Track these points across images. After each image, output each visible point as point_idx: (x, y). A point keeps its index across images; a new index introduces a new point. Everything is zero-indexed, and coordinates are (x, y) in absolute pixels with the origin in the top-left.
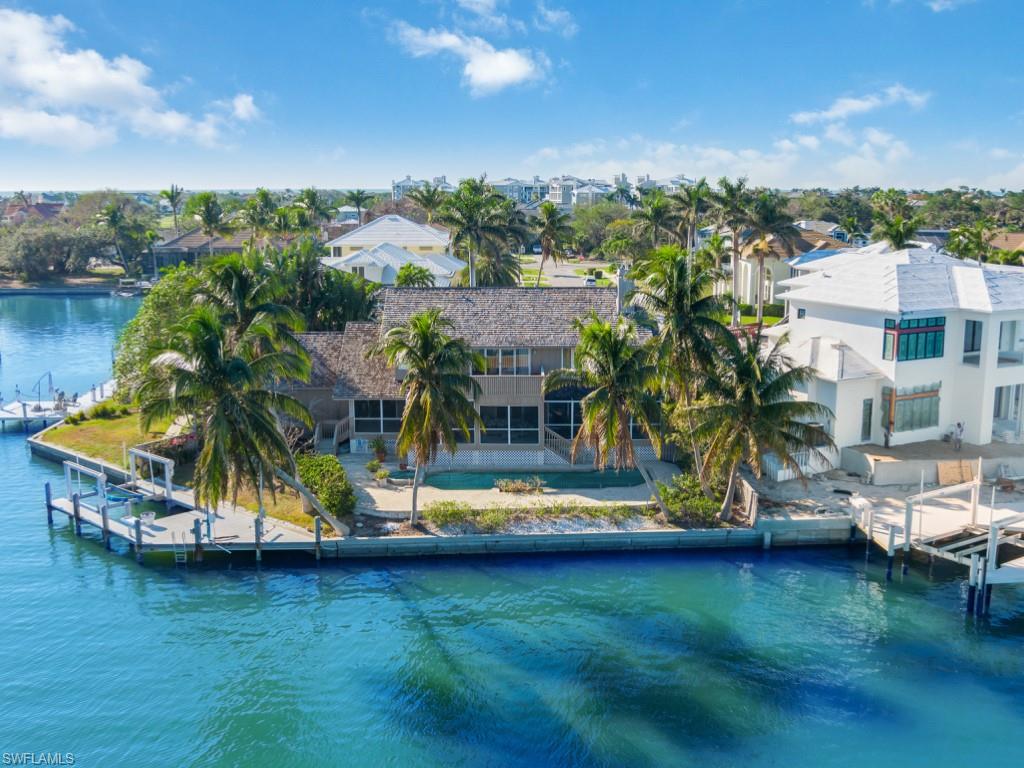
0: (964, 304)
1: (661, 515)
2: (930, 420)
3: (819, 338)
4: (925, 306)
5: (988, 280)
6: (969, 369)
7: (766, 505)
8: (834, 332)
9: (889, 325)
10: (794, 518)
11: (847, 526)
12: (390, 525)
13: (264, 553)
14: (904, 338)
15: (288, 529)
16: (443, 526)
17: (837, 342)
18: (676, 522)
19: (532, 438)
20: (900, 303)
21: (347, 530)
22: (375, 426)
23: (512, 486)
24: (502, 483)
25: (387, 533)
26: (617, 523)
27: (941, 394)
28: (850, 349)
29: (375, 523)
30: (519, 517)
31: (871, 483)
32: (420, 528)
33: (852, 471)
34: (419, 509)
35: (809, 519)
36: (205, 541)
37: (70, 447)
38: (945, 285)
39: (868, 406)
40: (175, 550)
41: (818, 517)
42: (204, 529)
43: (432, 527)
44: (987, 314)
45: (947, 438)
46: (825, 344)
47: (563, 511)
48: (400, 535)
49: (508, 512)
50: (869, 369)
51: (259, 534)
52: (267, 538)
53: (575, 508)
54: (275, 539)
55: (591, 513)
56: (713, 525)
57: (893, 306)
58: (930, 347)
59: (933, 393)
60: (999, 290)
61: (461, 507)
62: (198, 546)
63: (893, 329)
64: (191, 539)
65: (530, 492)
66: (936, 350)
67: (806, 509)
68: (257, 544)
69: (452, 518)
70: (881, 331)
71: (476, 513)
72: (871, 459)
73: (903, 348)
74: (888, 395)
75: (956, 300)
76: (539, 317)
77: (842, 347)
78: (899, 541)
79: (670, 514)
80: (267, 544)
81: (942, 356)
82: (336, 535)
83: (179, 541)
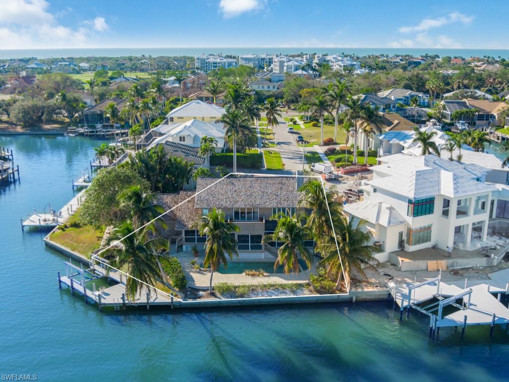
0: (442, 193)
1: (311, 288)
2: (428, 239)
3: (382, 203)
4: (424, 195)
5: (454, 179)
6: (444, 219)
7: (355, 282)
8: (388, 202)
9: (410, 202)
10: (366, 290)
11: (387, 293)
12: (201, 293)
13: (150, 306)
14: (416, 208)
15: (161, 296)
16: (222, 294)
17: (389, 206)
18: (318, 292)
19: (260, 247)
20: (415, 194)
21: (184, 295)
22: (193, 240)
23: (250, 273)
24: (247, 270)
25: (200, 297)
26: (294, 292)
27: (432, 229)
28: (394, 209)
29: (194, 292)
30: (253, 289)
31: (400, 270)
32: (213, 295)
33: (393, 262)
34: (213, 285)
35: (370, 290)
36: (127, 302)
37: (63, 244)
38: (435, 181)
39: (401, 234)
40: (114, 305)
41: (375, 289)
42: (126, 298)
43: (218, 294)
44: (452, 198)
45: (434, 247)
46: (384, 206)
47: (272, 286)
48: (206, 299)
49: (249, 287)
50: (401, 220)
51: (148, 299)
52: (151, 300)
53: (276, 285)
54: (154, 301)
55: (283, 287)
56: (333, 292)
57: (411, 196)
58: (427, 210)
59: (429, 228)
60: (458, 185)
61: (230, 285)
62: (124, 304)
63: (412, 204)
64: (121, 301)
65: (258, 276)
66: (430, 211)
67: (371, 284)
68: (148, 303)
69: (228, 290)
70: (407, 204)
71: (235, 287)
72: (400, 259)
73: (416, 212)
74: (409, 230)
75: (439, 190)
76: (263, 192)
77: (391, 209)
78: (406, 304)
79: (315, 288)
80: (151, 303)
81: (433, 213)
82: (179, 299)
83: (116, 302)
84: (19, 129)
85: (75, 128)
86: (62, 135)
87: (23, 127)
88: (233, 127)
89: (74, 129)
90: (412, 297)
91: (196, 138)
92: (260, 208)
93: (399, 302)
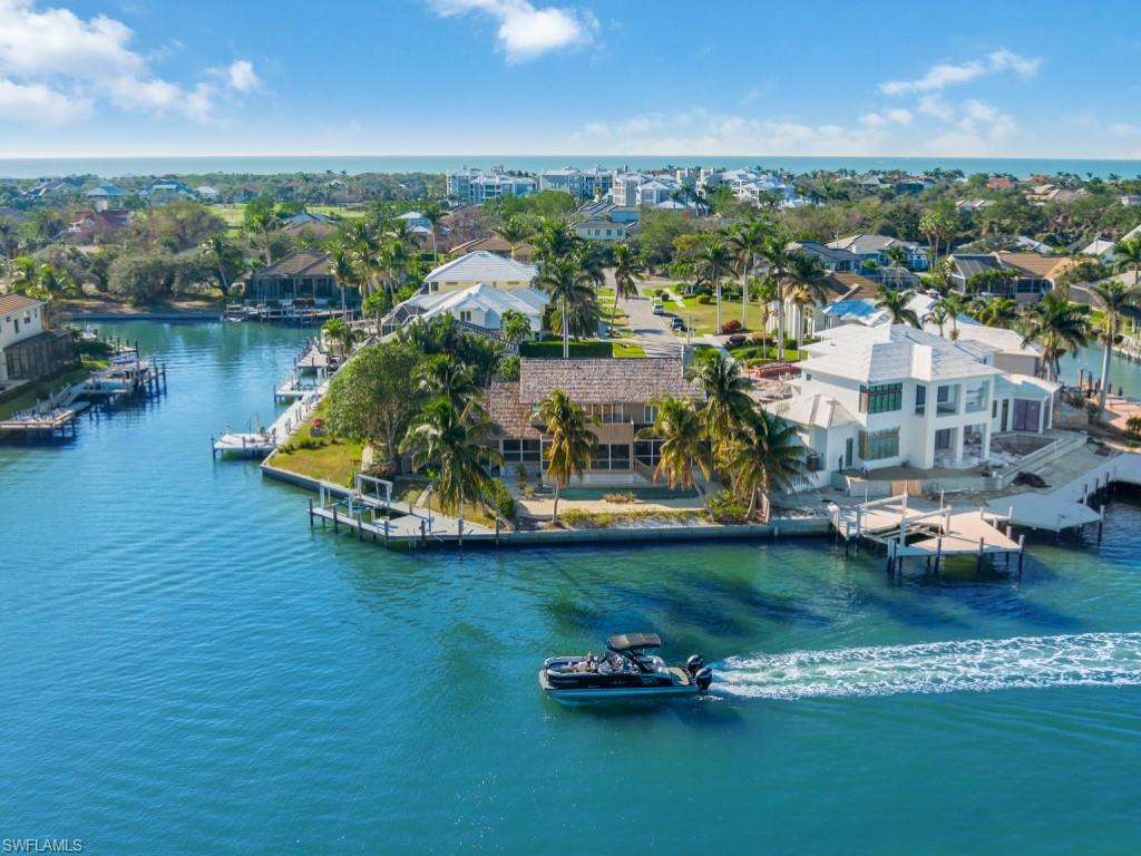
0: (914, 375)
1: (710, 516)
2: (893, 451)
3: (819, 396)
4: (886, 377)
5: (934, 356)
6: (918, 418)
7: (776, 509)
8: (830, 392)
9: (863, 389)
10: (793, 518)
11: (826, 523)
12: (540, 524)
13: (464, 541)
14: (872, 398)
15: (478, 528)
16: (573, 524)
17: (831, 399)
18: (720, 521)
19: (625, 465)
20: (870, 376)
21: (514, 527)
22: (517, 457)
23: (614, 498)
24: (608, 496)
25: (539, 529)
26: (682, 522)
27: (900, 435)
28: (839, 404)
29: (530, 522)
30: (620, 518)
31: (848, 495)
32: (558, 525)
33: (838, 487)
34: (558, 514)
35: (803, 518)
36: (428, 534)
38: (904, 360)
39: (850, 443)
40: (408, 539)
41: (809, 517)
42: (427, 527)
43: (566, 525)
44: (927, 383)
45: (905, 465)
46: (823, 400)
47: (648, 514)
48: (547, 529)
49: (614, 515)
50: (849, 418)
51: (461, 529)
52: (465, 532)
53: (655, 513)
54: (470, 533)
55: (666, 515)
56: (743, 522)
57: (864, 378)
58: (891, 404)
59: (894, 433)
60: (939, 364)
61: (584, 512)
62: (423, 537)
63: (865, 392)
64: (419, 533)
65: (627, 502)
66: (896, 406)
67: (802, 513)
68: (460, 536)
69: (579, 519)
70: (858, 393)
71: (593, 516)
72: (848, 479)
73: (872, 404)
74: (862, 435)
75: (910, 371)
76: (628, 380)
77: (834, 403)
78: (853, 531)
79: (715, 515)
80: (466, 536)
81: (900, 408)
82: (508, 531)
83: (412, 534)
84: (127, 309)
85: (238, 306)
86: (215, 320)
87: (135, 305)
88: (563, 289)
89: (238, 309)
90: (862, 524)
91: (490, 314)
92: (625, 405)
93: (843, 531)
